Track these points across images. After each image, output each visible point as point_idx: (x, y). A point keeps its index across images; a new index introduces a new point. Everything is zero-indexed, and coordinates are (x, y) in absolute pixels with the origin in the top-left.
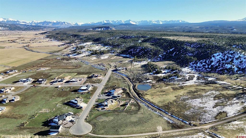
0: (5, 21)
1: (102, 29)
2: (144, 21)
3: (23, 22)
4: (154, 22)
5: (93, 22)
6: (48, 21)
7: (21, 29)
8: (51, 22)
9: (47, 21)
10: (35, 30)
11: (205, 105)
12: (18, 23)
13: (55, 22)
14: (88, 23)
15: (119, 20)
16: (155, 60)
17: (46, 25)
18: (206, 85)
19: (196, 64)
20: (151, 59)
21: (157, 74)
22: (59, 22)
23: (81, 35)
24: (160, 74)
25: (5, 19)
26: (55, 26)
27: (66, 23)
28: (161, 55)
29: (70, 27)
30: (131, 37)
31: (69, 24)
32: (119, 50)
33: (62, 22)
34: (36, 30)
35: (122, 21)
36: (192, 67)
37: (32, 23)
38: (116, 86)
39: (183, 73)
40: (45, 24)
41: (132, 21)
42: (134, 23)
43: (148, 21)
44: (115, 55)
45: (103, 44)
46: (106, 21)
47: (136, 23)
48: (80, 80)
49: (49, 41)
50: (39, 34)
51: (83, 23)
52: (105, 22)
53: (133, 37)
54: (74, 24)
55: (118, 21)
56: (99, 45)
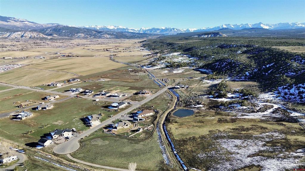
0: (116, 28)
1: (210, 36)
2: (283, 23)
3: (132, 30)
4: (300, 25)
6: (157, 28)
7: (127, 37)
8: (159, 28)
10: (139, 38)
11: (239, 151)
12: (127, 30)
13: (164, 28)
14: (202, 29)
15: (244, 24)
16: (237, 79)
17: (154, 32)
18: (276, 123)
19: (289, 89)
20: (232, 77)
21: (219, 98)
22: (168, 29)
23: (176, 44)
24: (224, 98)
25: (116, 26)
26: (163, 33)
27: (175, 29)
28: (248, 73)
29: (177, 34)
30: (232, 46)
31: (179, 30)
32: (202, 63)
33: (172, 28)
34: (141, 38)
35: (249, 24)
36: (279, 93)
37: (140, 30)
38: (153, 107)
39: (257, 101)
40: (153, 31)
41: (264, 25)
42: (267, 27)
43: (290, 23)
44: (193, 69)
45: (190, 55)
46: (226, 25)
47: (271, 26)
48: (124, 96)
49: (141, 50)
50: (138, 42)
51: (195, 29)
52: (224, 26)
53: (235, 46)
54: (185, 30)
55: (242, 25)
56: (184, 56)
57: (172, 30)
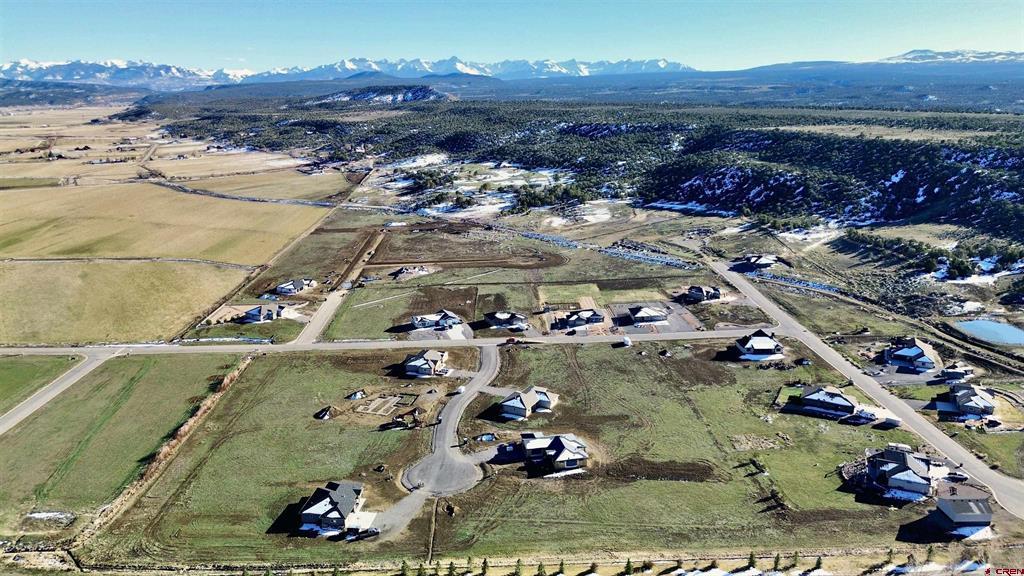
4: (556, 69)
5: (296, 68)
6: (90, 62)
8: (102, 64)
9: (83, 62)
13: (122, 65)
15: (408, 59)
17: (82, 77)
22: (143, 68)
26: (123, 83)
27: (174, 70)
30: (614, 129)
31: (190, 75)
32: (626, 185)
33: (156, 65)
35: (421, 61)
37: (13, 68)
40: (78, 74)
41: (465, 64)
43: (531, 62)
44: (632, 206)
46: (353, 60)
47: (482, 70)
49: (212, 150)
52: (350, 66)
53: (623, 127)
54: (211, 73)
55: (403, 64)
56: (504, 166)
57: (162, 72)
